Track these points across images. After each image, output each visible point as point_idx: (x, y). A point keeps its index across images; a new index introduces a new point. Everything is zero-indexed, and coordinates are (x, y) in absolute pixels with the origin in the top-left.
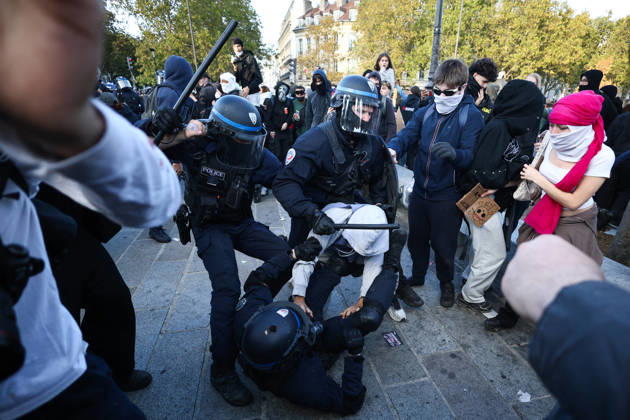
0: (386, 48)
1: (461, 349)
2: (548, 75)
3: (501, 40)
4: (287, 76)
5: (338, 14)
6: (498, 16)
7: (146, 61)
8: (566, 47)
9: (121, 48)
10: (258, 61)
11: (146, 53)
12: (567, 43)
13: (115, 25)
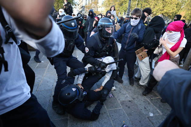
0: (114, 4)
1: (132, 99)
2: (165, 16)
3: (151, 4)
4: (81, 12)
8: (171, 7)
10: (72, 6)
12: (171, 6)
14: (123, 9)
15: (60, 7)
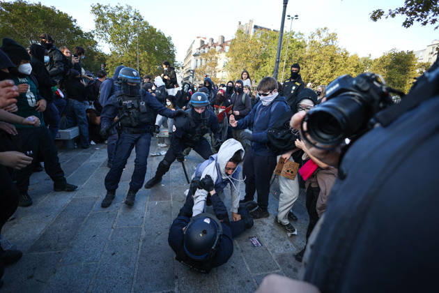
0: (244, 67)
3: (309, 66)
4: (187, 79)
5: (218, 48)
6: (307, 54)
7: (111, 66)
9: (99, 59)
11: (112, 62)
13: (97, 47)
14: (261, 75)
15: (152, 72)
